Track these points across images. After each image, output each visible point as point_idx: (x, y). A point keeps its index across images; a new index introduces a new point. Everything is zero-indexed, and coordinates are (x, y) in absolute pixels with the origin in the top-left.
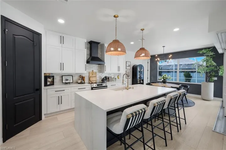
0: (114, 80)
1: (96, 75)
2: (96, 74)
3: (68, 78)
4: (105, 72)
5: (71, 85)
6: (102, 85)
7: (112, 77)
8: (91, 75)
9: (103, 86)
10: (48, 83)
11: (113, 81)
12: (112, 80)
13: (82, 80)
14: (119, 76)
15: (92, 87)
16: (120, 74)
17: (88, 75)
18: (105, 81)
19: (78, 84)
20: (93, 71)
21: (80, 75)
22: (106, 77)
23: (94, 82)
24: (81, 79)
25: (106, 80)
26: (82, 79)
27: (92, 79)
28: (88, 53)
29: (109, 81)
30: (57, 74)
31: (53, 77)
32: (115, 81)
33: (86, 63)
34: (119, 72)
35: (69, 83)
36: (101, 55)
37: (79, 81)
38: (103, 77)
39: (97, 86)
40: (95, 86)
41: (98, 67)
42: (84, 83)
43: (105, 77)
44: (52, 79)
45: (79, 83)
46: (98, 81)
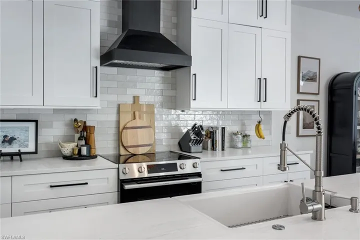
0: (240, 145)
1: (152, 121)
2: (152, 113)
4: (193, 104)
5: (28, 167)
6: (173, 167)
7: (228, 130)
8: (126, 119)
9: (180, 172)
11: (233, 146)
12: (227, 144)
13: (83, 142)
14: (262, 127)
15: (122, 177)
16: (268, 113)
17: (113, 118)
18: (194, 148)
19: (60, 161)
20: (136, 99)
21: (76, 120)
22: (197, 130)
23: (142, 150)
24: (77, 136)
25: (197, 142)
26: (80, 139)
27: (129, 138)
28: (116, 18)
29: (213, 148)
32: (245, 147)
33: (97, 63)
34: (265, 106)
35: (19, 154)
36: (177, 26)
37: (68, 148)
38: (185, 131)
39: (146, 174)
40: (137, 175)
41: (164, 80)
42: (91, 156)
43: (194, 127)
45: (66, 158)
46: (159, 149)
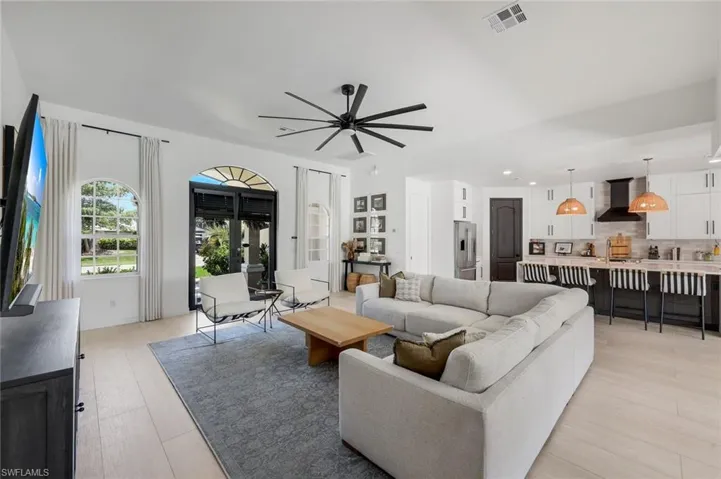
0: (701, 258)
1: (629, 244)
3: (563, 246)
4: (648, 237)
10: (535, 251)
21: (587, 243)
26: (588, 250)
30: (550, 241)
31: (543, 244)
33: (592, 222)
41: (639, 226)
44: (541, 246)
45: (582, 256)
